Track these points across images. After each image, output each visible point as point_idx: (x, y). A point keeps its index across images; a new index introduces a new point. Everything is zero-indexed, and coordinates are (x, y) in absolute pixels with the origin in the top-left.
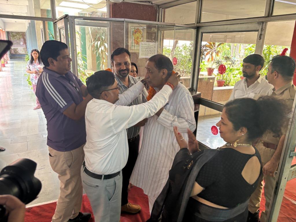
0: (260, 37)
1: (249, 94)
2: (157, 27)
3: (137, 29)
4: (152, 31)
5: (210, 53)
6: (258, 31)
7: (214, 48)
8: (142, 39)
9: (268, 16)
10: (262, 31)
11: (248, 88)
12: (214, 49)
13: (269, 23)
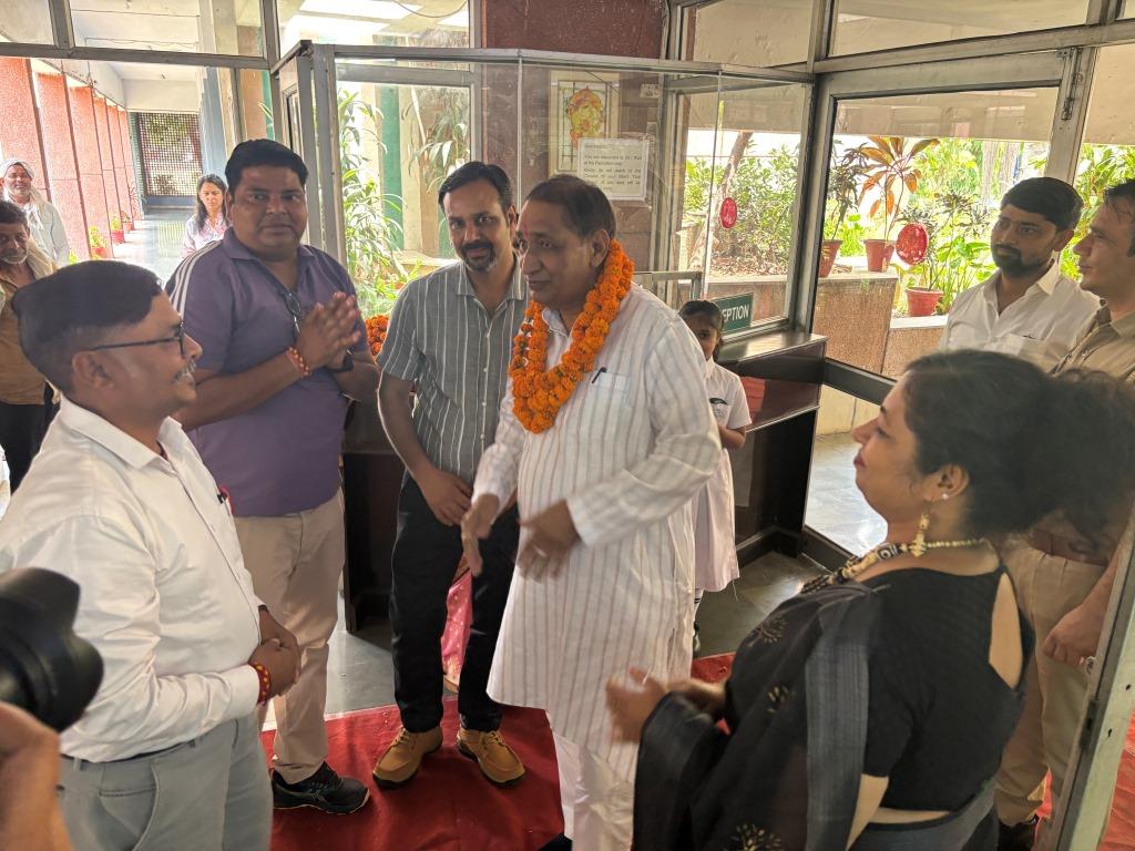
0: (1067, 110)
1: (1003, 338)
2: (661, 81)
3: (581, 91)
4: (642, 95)
5: (882, 181)
6: (1058, 84)
7: (897, 159)
8: (601, 130)
9: (1102, 23)
10: (1073, 84)
11: (1000, 313)
12: (895, 167)
13: (1105, 52)
